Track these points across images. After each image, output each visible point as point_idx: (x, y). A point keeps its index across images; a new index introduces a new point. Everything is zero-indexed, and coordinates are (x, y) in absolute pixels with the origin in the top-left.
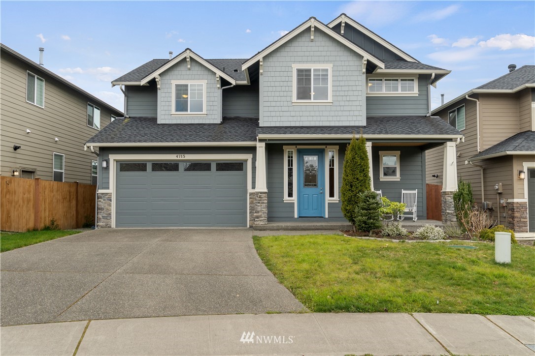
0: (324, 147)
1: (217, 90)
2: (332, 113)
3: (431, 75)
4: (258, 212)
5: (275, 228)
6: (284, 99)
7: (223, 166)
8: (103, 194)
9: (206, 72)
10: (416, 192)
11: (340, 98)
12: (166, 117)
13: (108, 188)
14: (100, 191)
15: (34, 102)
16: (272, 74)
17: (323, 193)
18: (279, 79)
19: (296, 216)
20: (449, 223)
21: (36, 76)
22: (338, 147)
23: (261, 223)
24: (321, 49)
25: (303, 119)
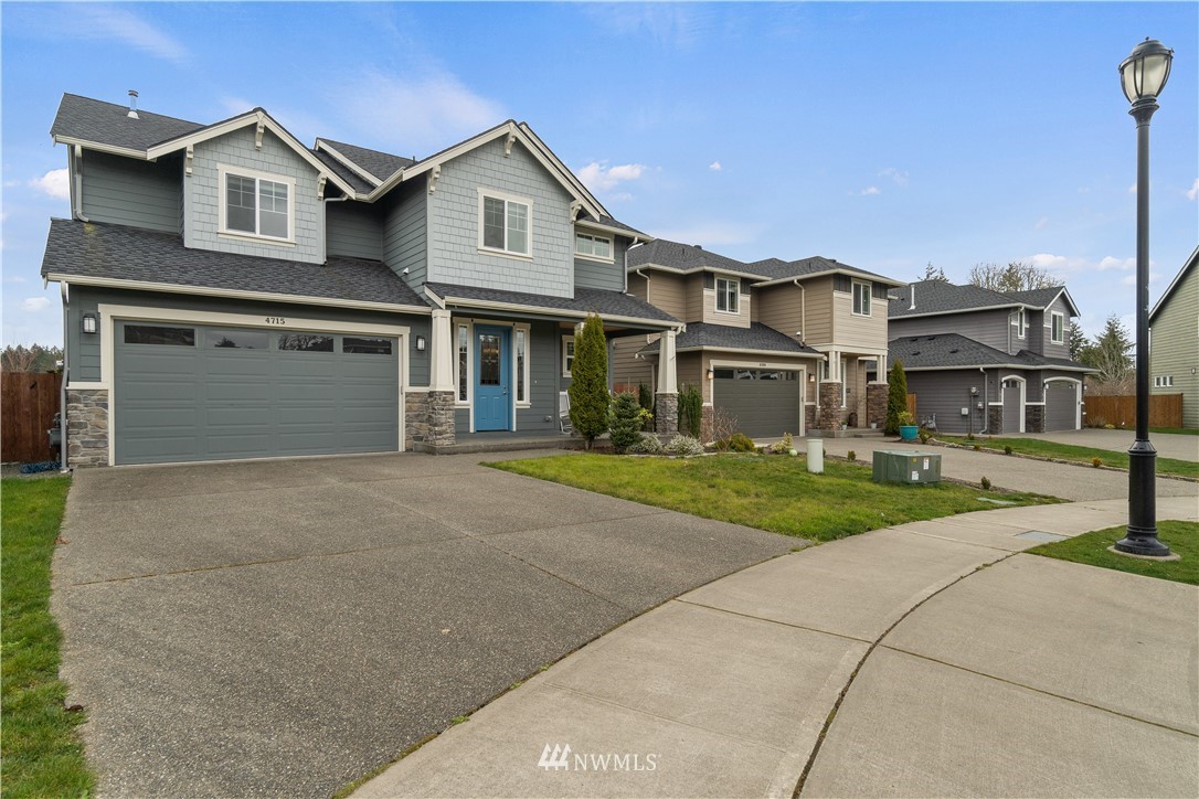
0: (510, 324)
1: (315, 201)
2: (532, 275)
3: (633, 239)
4: (441, 425)
5: (471, 449)
6: (465, 241)
7: (354, 344)
8: (82, 391)
11: (542, 254)
12: (206, 236)
13: (99, 379)
14: (73, 385)
17: (509, 395)
18: (457, 207)
19: (472, 430)
20: (668, 433)
22: (529, 325)
23: (447, 442)
24: (518, 172)
25: (493, 277)
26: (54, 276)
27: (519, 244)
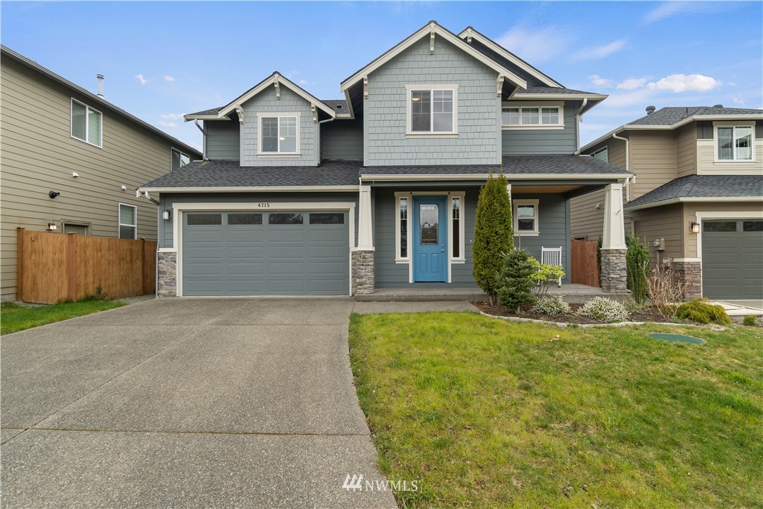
0: (446, 193)
1: (313, 125)
2: (458, 149)
3: (581, 101)
4: (362, 277)
5: (384, 299)
6: (395, 130)
8: (165, 253)
9: (300, 103)
10: (560, 249)
11: (468, 129)
12: (251, 158)
13: (172, 246)
14: (162, 250)
15: (85, 139)
16: (380, 98)
17: (445, 252)
18: (388, 104)
19: (411, 281)
20: (613, 291)
21: (87, 107)
22: (463, 193)
23: (366, 291)
24: (443, 64)
25: (420, 156)
26: (142, 189)
27: (444, 125)
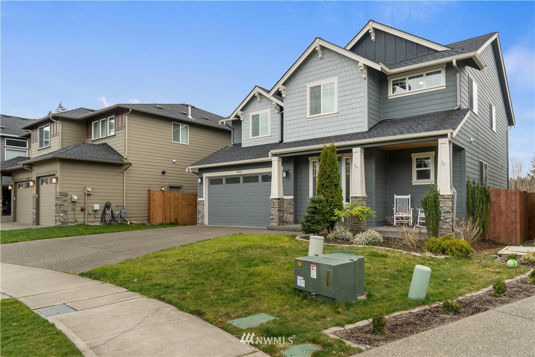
0: (340, 155)
1: (277, 115)
2: (338, 123)
4: (272, 215)
6: (301, 116)
9: (270, 102)
11: (344, 108)
12: (247, 142)
13: (203, 197)
14: (199, 199)
15: (179, 141)
16: (293, 96)
21: (181, 125)
23: (274, 224)
24: (329, 64)
25: (315, 132)
26: (188, 168)
27: (329, 107)
